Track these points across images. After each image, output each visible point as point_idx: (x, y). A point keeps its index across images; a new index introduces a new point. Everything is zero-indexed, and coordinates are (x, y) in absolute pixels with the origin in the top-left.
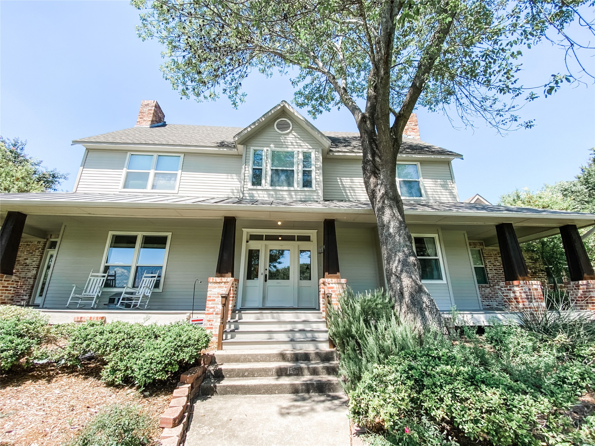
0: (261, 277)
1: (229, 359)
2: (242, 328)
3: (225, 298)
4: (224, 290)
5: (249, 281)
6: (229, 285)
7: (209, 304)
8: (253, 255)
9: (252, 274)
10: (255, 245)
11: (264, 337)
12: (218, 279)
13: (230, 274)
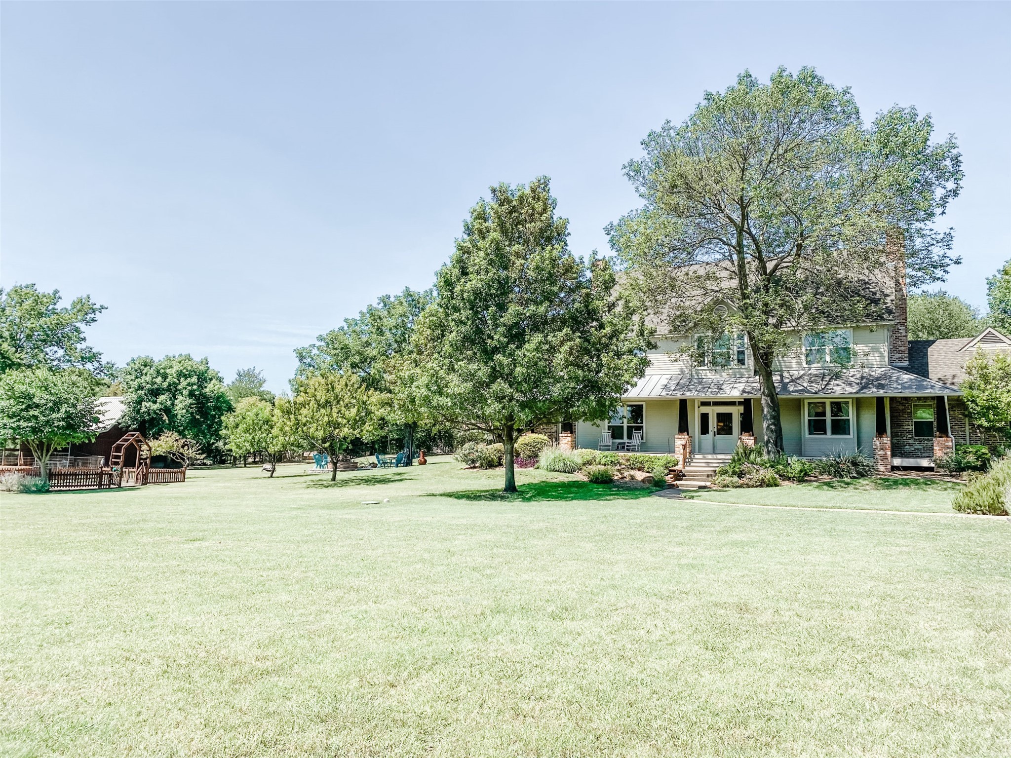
0: (711, 433)
1: (688, 471)
2: (694, 461)
3: (684, 446)
4: (683, 442)
5: (703, 436)
6: (686, 440)
7: (677, 449)
8: (705, 418)
9: (704, 430)
10: (705, 409)
11: (711, 465)
12: (680, 437)
13: (686, 433)
